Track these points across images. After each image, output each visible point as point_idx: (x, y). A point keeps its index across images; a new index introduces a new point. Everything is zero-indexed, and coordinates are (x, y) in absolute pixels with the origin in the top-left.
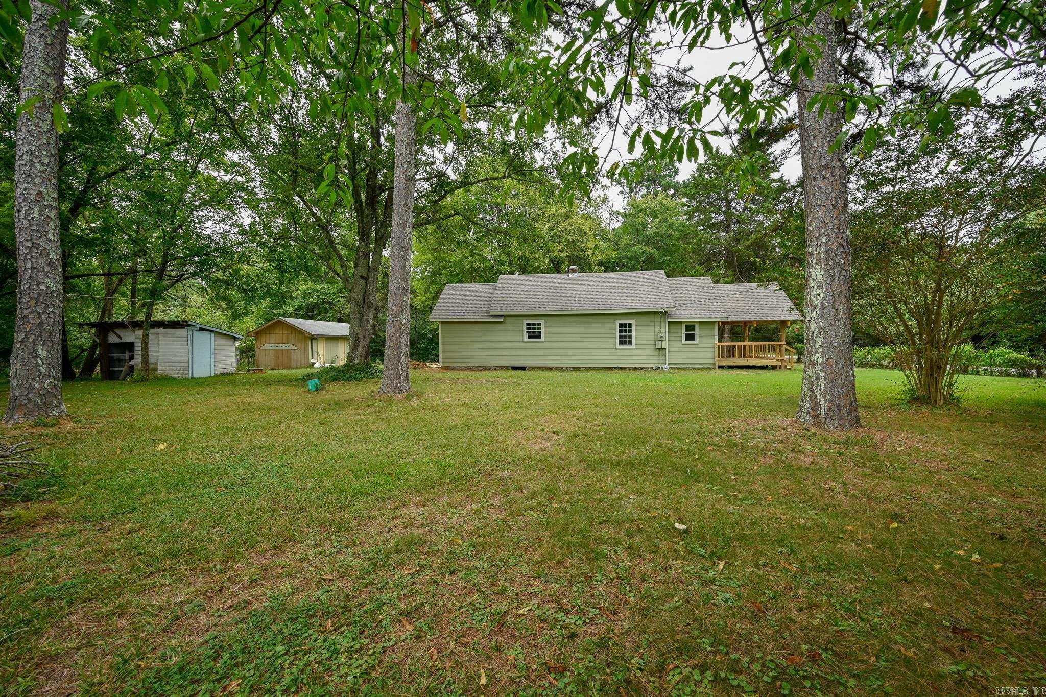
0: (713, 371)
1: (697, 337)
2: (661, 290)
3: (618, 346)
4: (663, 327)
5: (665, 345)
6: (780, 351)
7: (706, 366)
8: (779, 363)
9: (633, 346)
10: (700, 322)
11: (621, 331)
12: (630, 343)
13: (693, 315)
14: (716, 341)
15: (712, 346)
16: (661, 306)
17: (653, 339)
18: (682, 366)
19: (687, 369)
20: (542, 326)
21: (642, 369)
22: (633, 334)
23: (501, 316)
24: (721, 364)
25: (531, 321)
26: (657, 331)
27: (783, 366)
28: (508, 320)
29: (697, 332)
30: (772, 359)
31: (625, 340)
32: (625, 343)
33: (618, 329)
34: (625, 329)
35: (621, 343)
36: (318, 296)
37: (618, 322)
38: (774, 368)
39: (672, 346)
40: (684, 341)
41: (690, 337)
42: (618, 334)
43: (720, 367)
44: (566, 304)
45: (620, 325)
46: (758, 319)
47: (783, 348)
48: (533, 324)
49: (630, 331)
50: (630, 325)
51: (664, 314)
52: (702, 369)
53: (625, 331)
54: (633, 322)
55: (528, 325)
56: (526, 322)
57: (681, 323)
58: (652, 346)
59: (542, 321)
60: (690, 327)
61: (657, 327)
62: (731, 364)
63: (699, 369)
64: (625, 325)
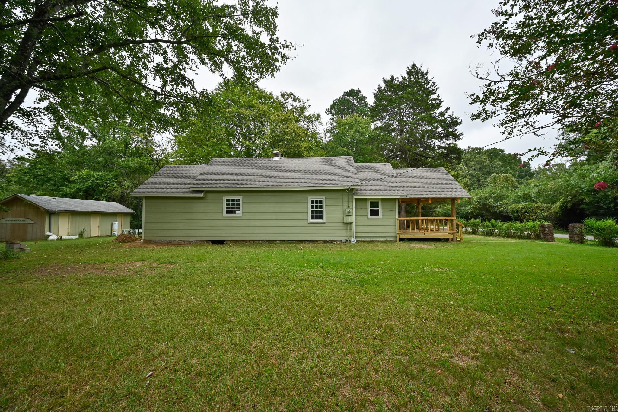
0: (395, 244)
1: (380, 213)
2: (349, 171)
3: (310, 220)
4: (350, 204)
5: (352, 219)
6: (452, 225)
7: (389, 239)
8: (451, 236)
9: (324, 220)
10: (383, 199)
11: (312, 207)
12: (321, 218)
13: (377, 193)
14: (397, 216)
15: (393, 220)
16: (347, 184)
17: (341, 214)
18: (368, 239)
19: (372, 242)
20: (241, 202)
21: (332, 242)
22: (324, 210)
23: (201, 192)
24: (402, 237)
25: (231, 197)
26: (345, 207)
27: (455, 239)
28: (209, 196)
29: (380, 208)
30: (444, 232)
31: (317, 215)
32: (317, 218)
33: (310, 204)
34: (317, 204)
35: (313, 218)
36: (93, 181)
37: (310, 199)
38: (446, 240)
39: (358, 221)
40: (369, 216)
41: (375, 213)
42: (310, 210)
43: (401, 240)
44: (263, 181)
45: (312, 202)
46: (433, 196)
47: (454, 223)
48: (233, 200)
49: (321, 207)
50: (321, 202)
51: (350, 191)
52: (386, 242)
53: (317, 207)
54: (323, 198)
55: (227, 200)
56: (225, 198)
57: (366, 199)
58: (341, 221)
59: (240, 198)
60: (374, 204)
61: (345, 204)
62: (411, 237)
63: (382, 242)
64: (317, 201)
